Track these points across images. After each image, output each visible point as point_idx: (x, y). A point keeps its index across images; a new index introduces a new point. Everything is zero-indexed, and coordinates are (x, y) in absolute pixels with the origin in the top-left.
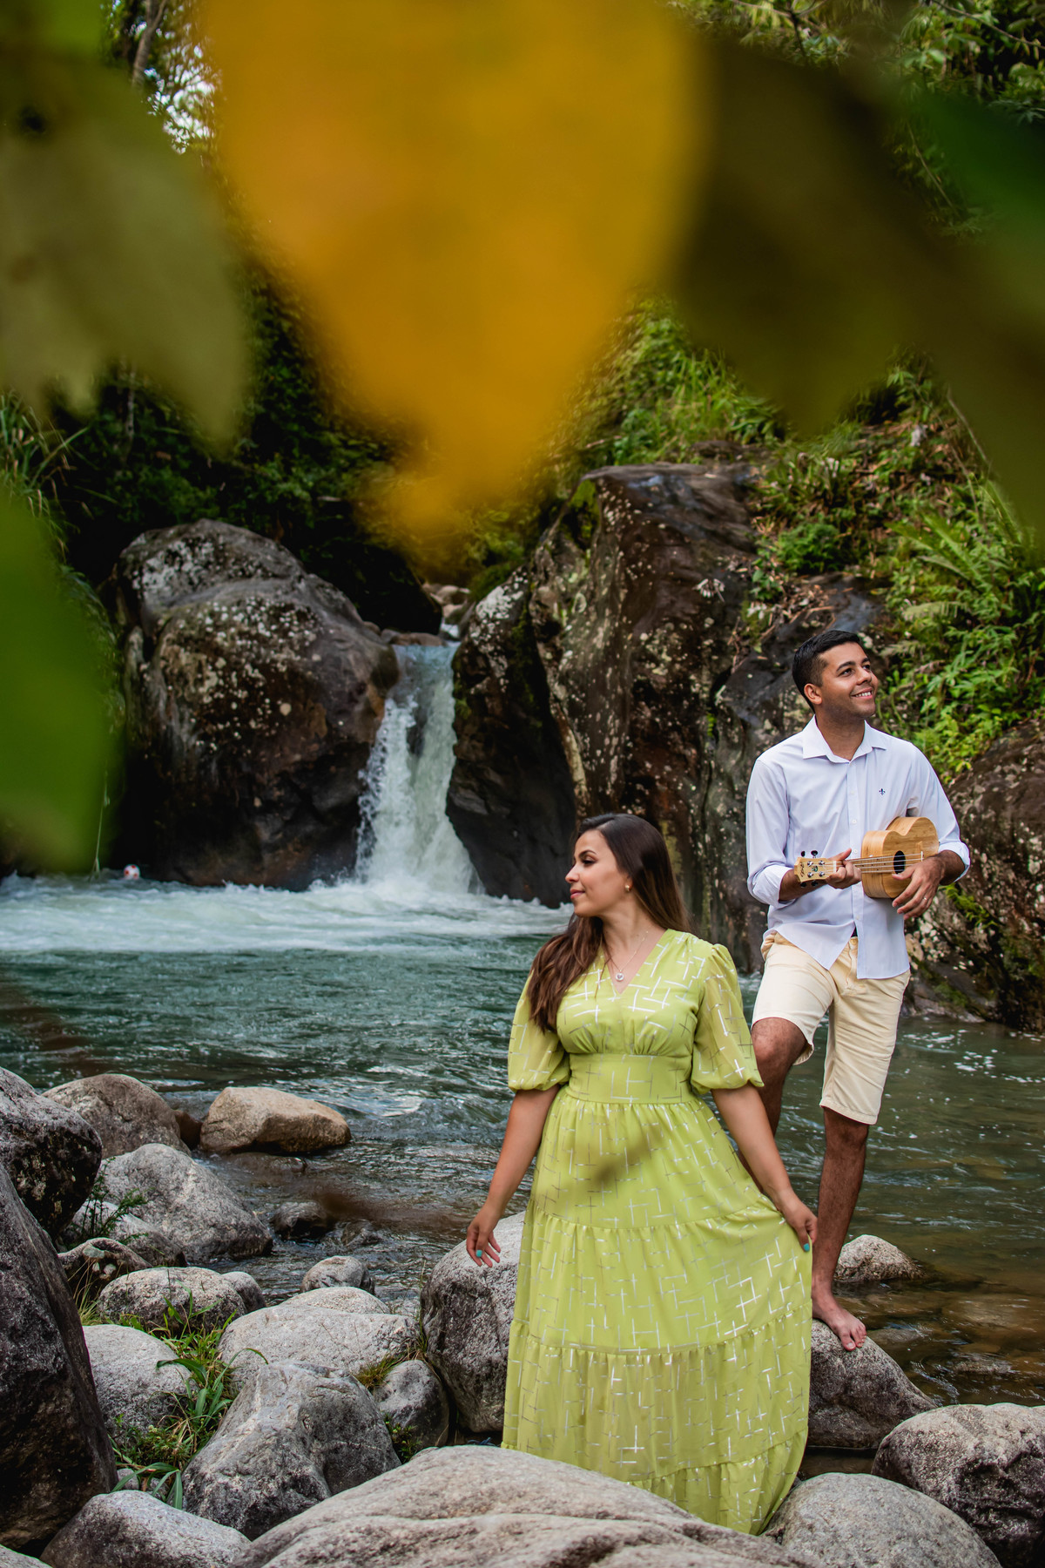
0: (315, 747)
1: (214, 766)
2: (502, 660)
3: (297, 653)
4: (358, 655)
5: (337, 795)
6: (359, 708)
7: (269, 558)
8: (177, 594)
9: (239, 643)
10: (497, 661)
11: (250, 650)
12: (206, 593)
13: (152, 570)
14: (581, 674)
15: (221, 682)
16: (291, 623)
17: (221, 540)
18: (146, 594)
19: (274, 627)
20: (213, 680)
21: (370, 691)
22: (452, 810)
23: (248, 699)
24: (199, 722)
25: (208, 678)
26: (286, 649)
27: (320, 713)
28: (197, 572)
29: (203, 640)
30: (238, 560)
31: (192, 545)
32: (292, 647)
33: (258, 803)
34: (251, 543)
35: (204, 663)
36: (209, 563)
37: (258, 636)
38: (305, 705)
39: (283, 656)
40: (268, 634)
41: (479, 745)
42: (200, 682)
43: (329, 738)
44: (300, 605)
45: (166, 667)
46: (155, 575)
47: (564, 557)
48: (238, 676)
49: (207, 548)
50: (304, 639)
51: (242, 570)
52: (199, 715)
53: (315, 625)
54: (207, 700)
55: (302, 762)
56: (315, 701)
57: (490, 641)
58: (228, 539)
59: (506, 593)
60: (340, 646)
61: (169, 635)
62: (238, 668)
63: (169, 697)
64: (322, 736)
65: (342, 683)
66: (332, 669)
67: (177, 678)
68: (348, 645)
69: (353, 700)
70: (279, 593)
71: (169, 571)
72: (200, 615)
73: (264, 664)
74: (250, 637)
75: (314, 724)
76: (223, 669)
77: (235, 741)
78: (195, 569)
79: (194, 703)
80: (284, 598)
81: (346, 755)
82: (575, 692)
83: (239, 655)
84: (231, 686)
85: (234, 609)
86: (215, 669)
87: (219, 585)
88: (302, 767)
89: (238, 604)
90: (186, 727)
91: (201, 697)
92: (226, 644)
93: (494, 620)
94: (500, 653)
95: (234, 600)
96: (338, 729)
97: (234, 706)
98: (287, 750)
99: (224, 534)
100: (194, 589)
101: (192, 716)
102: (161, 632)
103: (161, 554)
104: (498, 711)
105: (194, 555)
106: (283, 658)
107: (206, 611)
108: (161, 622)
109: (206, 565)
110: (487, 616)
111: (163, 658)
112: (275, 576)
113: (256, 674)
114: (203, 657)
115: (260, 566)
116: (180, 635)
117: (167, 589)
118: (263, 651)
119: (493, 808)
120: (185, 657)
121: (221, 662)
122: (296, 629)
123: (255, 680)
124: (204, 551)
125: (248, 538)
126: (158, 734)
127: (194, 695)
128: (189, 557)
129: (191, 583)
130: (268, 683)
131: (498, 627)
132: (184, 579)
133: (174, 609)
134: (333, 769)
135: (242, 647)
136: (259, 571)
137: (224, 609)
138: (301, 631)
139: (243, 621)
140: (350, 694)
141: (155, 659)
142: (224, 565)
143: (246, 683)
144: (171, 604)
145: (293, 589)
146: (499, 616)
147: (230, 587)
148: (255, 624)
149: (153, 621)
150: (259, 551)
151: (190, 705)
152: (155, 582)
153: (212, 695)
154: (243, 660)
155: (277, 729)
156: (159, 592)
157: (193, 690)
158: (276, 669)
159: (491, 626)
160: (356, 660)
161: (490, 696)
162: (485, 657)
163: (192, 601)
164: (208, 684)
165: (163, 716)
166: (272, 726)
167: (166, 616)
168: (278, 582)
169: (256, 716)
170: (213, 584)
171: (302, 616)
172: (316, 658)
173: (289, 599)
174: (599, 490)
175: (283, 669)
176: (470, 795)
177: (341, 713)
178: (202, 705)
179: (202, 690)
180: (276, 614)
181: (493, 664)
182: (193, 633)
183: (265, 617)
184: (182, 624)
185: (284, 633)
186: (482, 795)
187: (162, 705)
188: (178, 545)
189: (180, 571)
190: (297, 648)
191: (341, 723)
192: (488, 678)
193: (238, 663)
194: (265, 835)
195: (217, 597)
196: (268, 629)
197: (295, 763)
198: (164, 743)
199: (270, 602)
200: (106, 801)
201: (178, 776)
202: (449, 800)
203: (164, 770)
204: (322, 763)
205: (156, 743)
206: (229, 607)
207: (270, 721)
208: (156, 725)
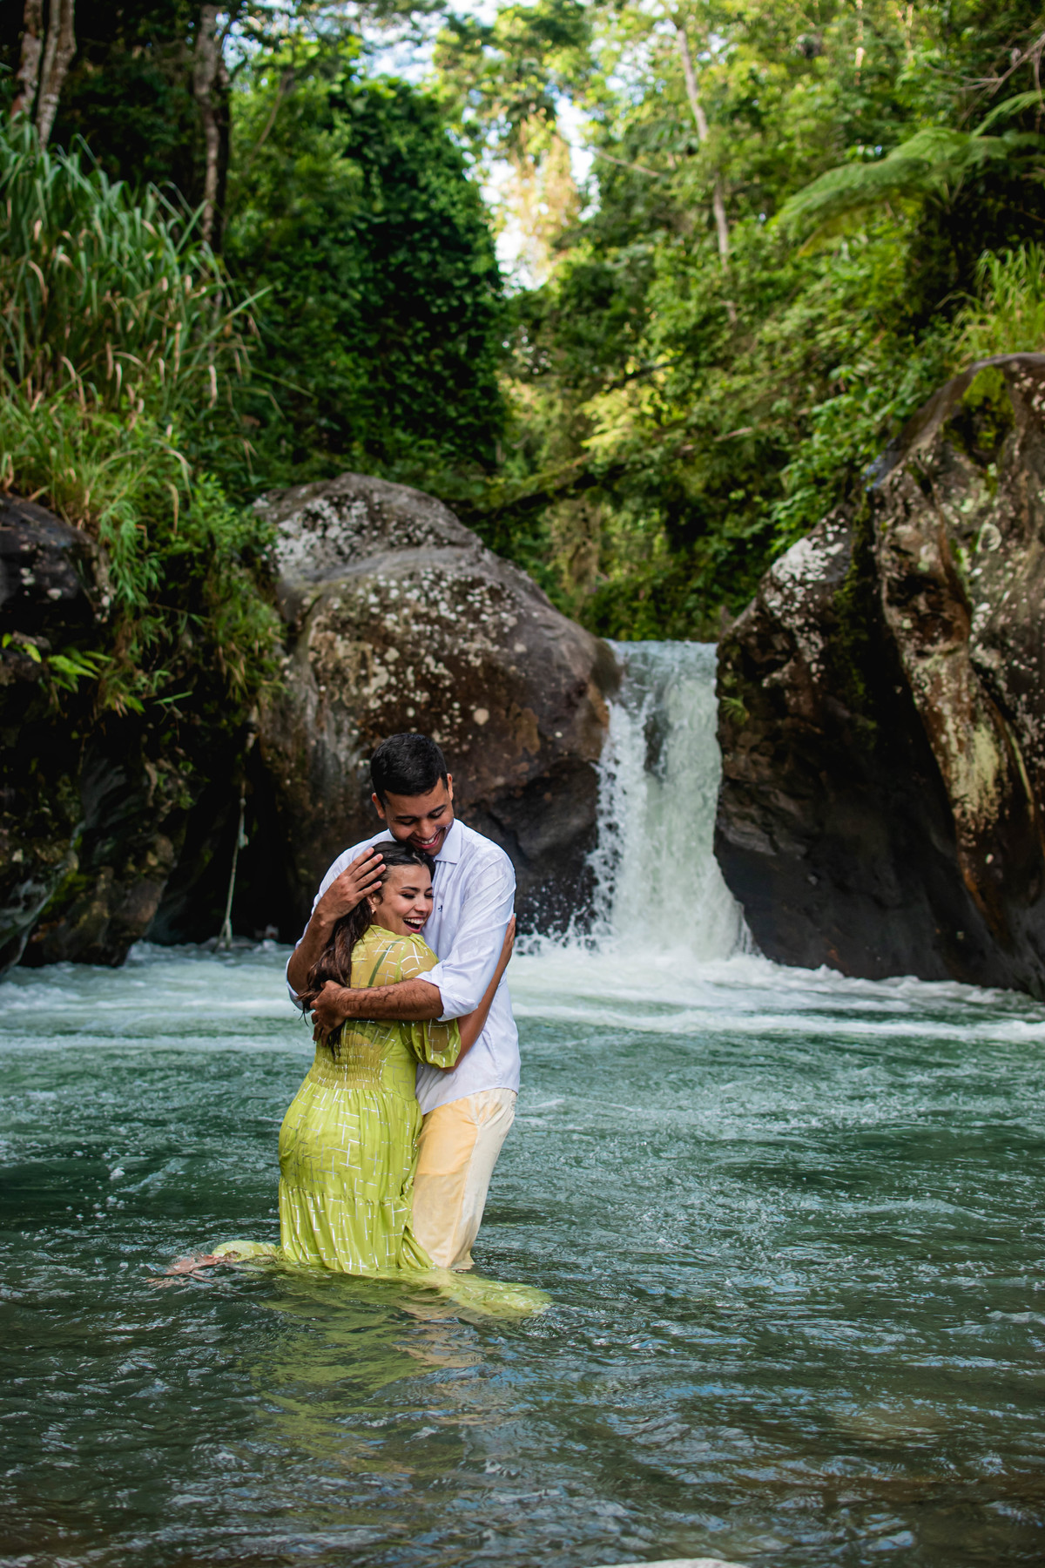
0: (524, 766)
2: (815, 637)
3: (494, 642)
4: (573, 646)
5: (552, 832)
6: (581, 714)
7: (440, 521)
8: (322, 567)
9: (415, 628)
10: (808, 639)
11: (431, 637)
12: (363, 565)
13: (287, 536)
14: (1027, 630)
15: (393, 681)
16: (482, 602)
17: (376, 498)
18: (281, 566)
19: (460, 608)
20: (382, 678)
21: (592, 692)
22: (723, 848)
23: (429, 704)
24: (363, 734)
25: (375, 675)
26: (479, 637)
27: (530, 722)
28: (347, 538)
29: (367, 624)
30: (401, 524)
31: (337, 506)
32: (486, 634)
34: (415, 503)
35: (369, 654)
36: (362, 527)
37: (439, 620)
38: (508, 710)
39: (475, 646)
40: (453, 617)
41: (764, 760)
42: (364, 680)
43: (543, 754)
44: (491, 581)
45: (316, 661)
46: (292, 543)
47: (952, 477)
48: (415, 673)
49: (359, 508)
50: (502, 624)
51: (408, 536)
52: (364, 725)
53: (513, 606)
54: (374, 704)
55: (506, 787)
56: (523, 705)
57: (798, 611)
58: (385, 497)
59: (815, 547)
60: (548, 633)
61: (320, 619)
62: (418, 664)
63: (320, 702)
64: (533, 752)
65: (557, 681)
66: (542, 663)
67: (332, 675)
68: (558, 632)
69: (571, 705)
70: (463, 564)
71: (311, 537)
72: (360, 592)
73: (451, 656)
74: (431, 622)
75: (521, 735)
76: (396, 662)
78: (345, 534)
79: (356, 708)
80: (469, 570)
81: (565, 777)
82: (1018, 656)
83: (416, 644)
84: (406, 686)
85: (406, 584)
86: (384, 663)
87: (378, 556)
88: (507, 796)
89: (411, 577)
90: (345, 741)
91: (366, 700)
92: (399, 630)
93: (803, 583)
94: (813, 628)
95: (406, 572)
96: (555, 742)
97: (411, 712)
98: (485, 771)
99: (379, 491)
100: (345, 561)
101: (353, 726)
102: (307, 614)
103: (297, 515)
104: (806, 709)
105: (342, 518)
106: (475, 649)
107: (369, 586)
108: (307, 602)
109: (359, 530)
110: (793, 577)
111: (313, 649)
112: (452, 544)
113: (441, 669)
114: (368, 647)
115: (431, 531)
116: (335, 618)
117: (309, 560)
118: (447, 639)
119: (782, 845)
120: (342, 648)
121: (392, 654)
122: (490, 611)
123: (440, 678)
124: (354, 512)
125: (410, 496)
126: (305, 752)
127: (356, 697)
128: (335, 520)
129: (340, 553)
130: (457, 681)
131: (810, 592)
132: (330, 547)
133: (323, 584)
135: (419, 633)
136: (431, 538)
137: (393, 583)
138: (495, 613)
139: (419, 600)
140: (568, 696)
141: (300, 650)
142: (383, 530)
143: (427, 682)
144: (318, 579)
145: (479, 560)
146: (810, 577)
147: (396, 558)
148: (435, 603)
149: (296, 601)
150: (427, 512)
151: (351, 712)
152: (292, 552)
153: (380, 697)
154: (423, 652)
155: (471, 743)
156: (298, 564)
157: (354, 691)
158: (468, 662)
159: (799, 592)
160: (571, 652)
161: (793, 687)
162: (790, 635)
163: (347, 575)
164: (375, 682)
165: (311, 728)
167: (313, 594)
168: (457, 551)
169: (440, 726)
170: (370, 554)
171: (495, 594)
172: (520, 648)
173: (476, 572)
174: (1012, 377)
175: (477, 662)
176: (749, 828)
177: (557, 721)
178: (368, 711)
179: (367, 691)
180: (462, 591)
181: (802, 643)
182: (353, 614)
183: (447, 595)
184: (336, 603)
185: (474, 615)
186: (766, 828)
187: (310, 712)
188: (318, 504)
189: (323, 537)
190: (494, 635)
191: (559, 734)
192: (792, 663)
193: (415, 654)
195: (380, 568)
196: (453, 611)
197: (498, 788)
198: (313, 766)
199: (451, 576)
200: (243, 840)
201: (333, 808)
202: (719, 835)
203: (314, 801)
204: (534, 788)
205: (301, 763)
206: (400, 581)
207: (461, 733)
208: (301, 739)
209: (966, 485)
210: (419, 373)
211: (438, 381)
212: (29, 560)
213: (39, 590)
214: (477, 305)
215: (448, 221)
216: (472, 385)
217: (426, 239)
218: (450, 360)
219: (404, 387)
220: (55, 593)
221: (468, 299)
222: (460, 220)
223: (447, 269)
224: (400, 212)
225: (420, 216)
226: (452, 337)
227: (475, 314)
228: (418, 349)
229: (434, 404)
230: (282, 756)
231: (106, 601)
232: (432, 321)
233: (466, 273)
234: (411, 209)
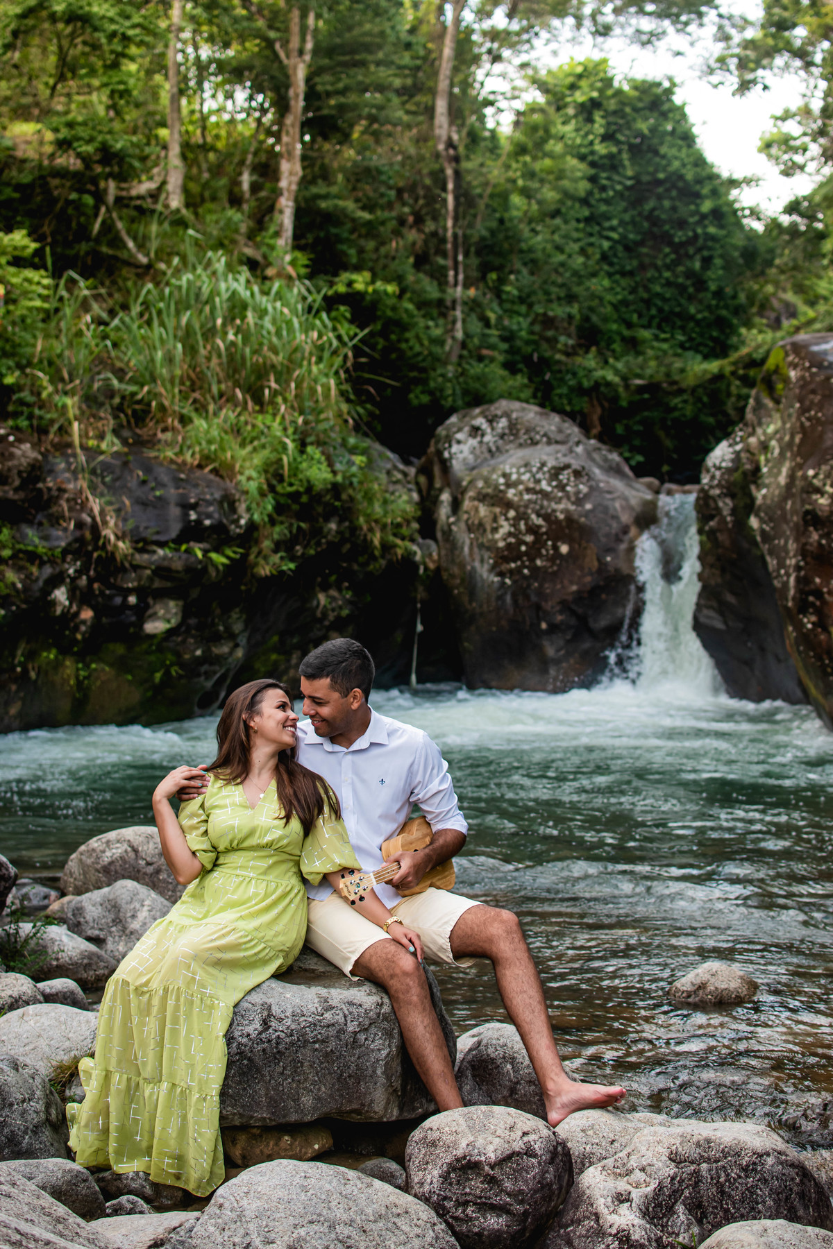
0: (588, 579)
1: (508, 598)
2: (728, 501)
3: (573, 503)
4: (624, 503)
6: (623, 546)
7: (553, 428)
8: (478, 461)
9: (526, 497)
10: (724, 502)
11: (535, 502)
12: (501, 458)
13: (459, 442)
14: (769, 507)
15: (512, 530)
16: (568, 479)
17: (514, 415)
18: (454, 462)
19: (554, 483)
20: (505, 528)
21: (633, 531)
22: (698, 626)
23: (534, 543)
24: (496, 562)
25: (502, 526)
26: (564, 501)
27: (592, 551)
28: (495, 442)
29: (497, 496)
30: (528, 431)
31: (490, 421)
32: (569, 499)
33: (544, 626)
34: (538, 417)
35: (498, 514)
36: (505, 434)
37: (541, 492)
38: (580, 545)
39: (561, 506)
40: (549, 489)
41: (717, 572)
42: (495, 530)
43: (600, 571)
44: (576, 465)
45: (468, 520)
46: (462, 447)
47: (762, 412)
48: (526, 524)
49: (503, 423)
50: (579, 492)
51: (531, 439)
52: (496, 556)
53: (588, 480)
54: (501, 544)
55: (578, 592)
56: (588, 542)
57: (717, 485)
58: (520, 414)
59: (730, 446)
60: (608, 496)
61: (471, 494)
62: (526, 518)
63: (471, 544)
64: (594, 570)
65: (610, 526)
66: (601, 515)
67: (477, 528)
68: (616, 495)
69: (618, 540)
70: (559, 455)
71: (473, 442)
72: (494, 476)
73: (546, 513)
74: (536, 493)
75: (587, 560)
76: (514, 519)
77: (525, 577)
78: (494, 439)
79: (491, 547)
80: (563, 459)
81: (613, 584)
82: (765, 522)
83: (526, 507)
84: (520, 532)
85: (522, 470)
86: (507, 519)
87: (512, 452)
88: (579, 597)
89: (526, 465)
90: (486, 567)
91: (496, 542)
92: (516, 499)
93: (719, 468)
94: (726, 495)
95: (522, 463)
96: (606, 564)
97: (524, 548)
98: (566, 582)
99: (517, 411)
100: (492, 456)
101: (490, 558)
102: (463, 492)
103: (467, 429)
104: (727, 543)
105: (493, 429)
106: (561, 508)
107: (500, 473)
108: (465, 483)
109: (502, 436)
110: (715, 465)
111: (466, 512)
112: (557, 442)
113: (540, 522)
114: (497, 510)
115: (545, 435)
116: (479, 493)
117: (471, 457)
118: (545, 503)
119: (730, 623)
120: (483, 511)
121: (512, 514)
122: (572, 484)
123: (539, 527)
124: (501, 425)
125: (536, 413)
126: (465, 573)
127: (491, 540)
128: (489, 430)
129: (490, 451)
130: (549, 529)
131: (723, 474)
132: (484, 448)
133: (475, 472)
134: (604, 596)
135: (529, 500)
136: (545, 439)
137: (514, 470)
138: (576, 485)
139: (529, 479)
140: (617, 535)
141: (460, 513)
142: (516, 435)
143: (532, 530)
144: (473, 468)
145: (572, 452)
146: (724, 465)
147: (521, 453)
148: (538, 481)
149: (459, 483)
150: (544, 423)
151: (488, 549)
152: (461, 452)
153: (505, 540)
154: (529, 511)
155: (558, 565)
156: (464, 459)
157: (490, 536)
158: (556, 517)
159: (718, 474)
160: (622, 507)
161: (720, 531)
162: (714, 499)
163: (490, 466)
164: (502, 531)
165: (468, 559)
166: (553, 563)
167: (468, 479)
168: (559, 447)
169: (540, 556)
170: (507, 451)
171: (577, 474)
172: (588, 506)
173: (566, 460)
174: (787, 355)
175: (561, 516)
176: (711, 613)
177: (610, 550)
178: (498, 549)
179: (497, 536)
180: (556, 472)
181: (721, 504)
182: (490, 490)
183: (547, 476)
184: (480, 484)
185: (562, 487)
186: (721, 613)
187: (466, 549)
188: (480, 422)
189: (481, 442)
190: (573, 499)
191: (609, 559)
192: (719, 516)
193: (525, 513)
194: (550, 651)
195: (510, 461)
196: (549, 484)
197: (573, 593)
198: (470, 581)
199: (551, 463)
200: (420, 628)
201: (481, 606)
202: (696, 618)
203: (470, 602)
204: (594, 592)
205: (463, 580)
206: (518, 469)
207: (552, 559)
208: (462, 566)
209: (770, 416)
210: (668, 284)
211: (682, 289)
212: (194, 507)
213: (199, 522)
214: (706, 234)
215: (681, 177)
216: (707, 289)
217: (667, 190)
218: (690, 274)
219: (658, 295)
220: (207, 522)
221: (699, 231)
222: (689, 176)
223: (684, 210)
224: (648, 173)
225: (661, 176)
226: (691, 257)
227: (705, 240)
228: (668, 268)
229: (680, 305)
230: (453, 576)
231: (243, 522)
232: (677, 248)
233: (697, 212)
234: (656, 171)
